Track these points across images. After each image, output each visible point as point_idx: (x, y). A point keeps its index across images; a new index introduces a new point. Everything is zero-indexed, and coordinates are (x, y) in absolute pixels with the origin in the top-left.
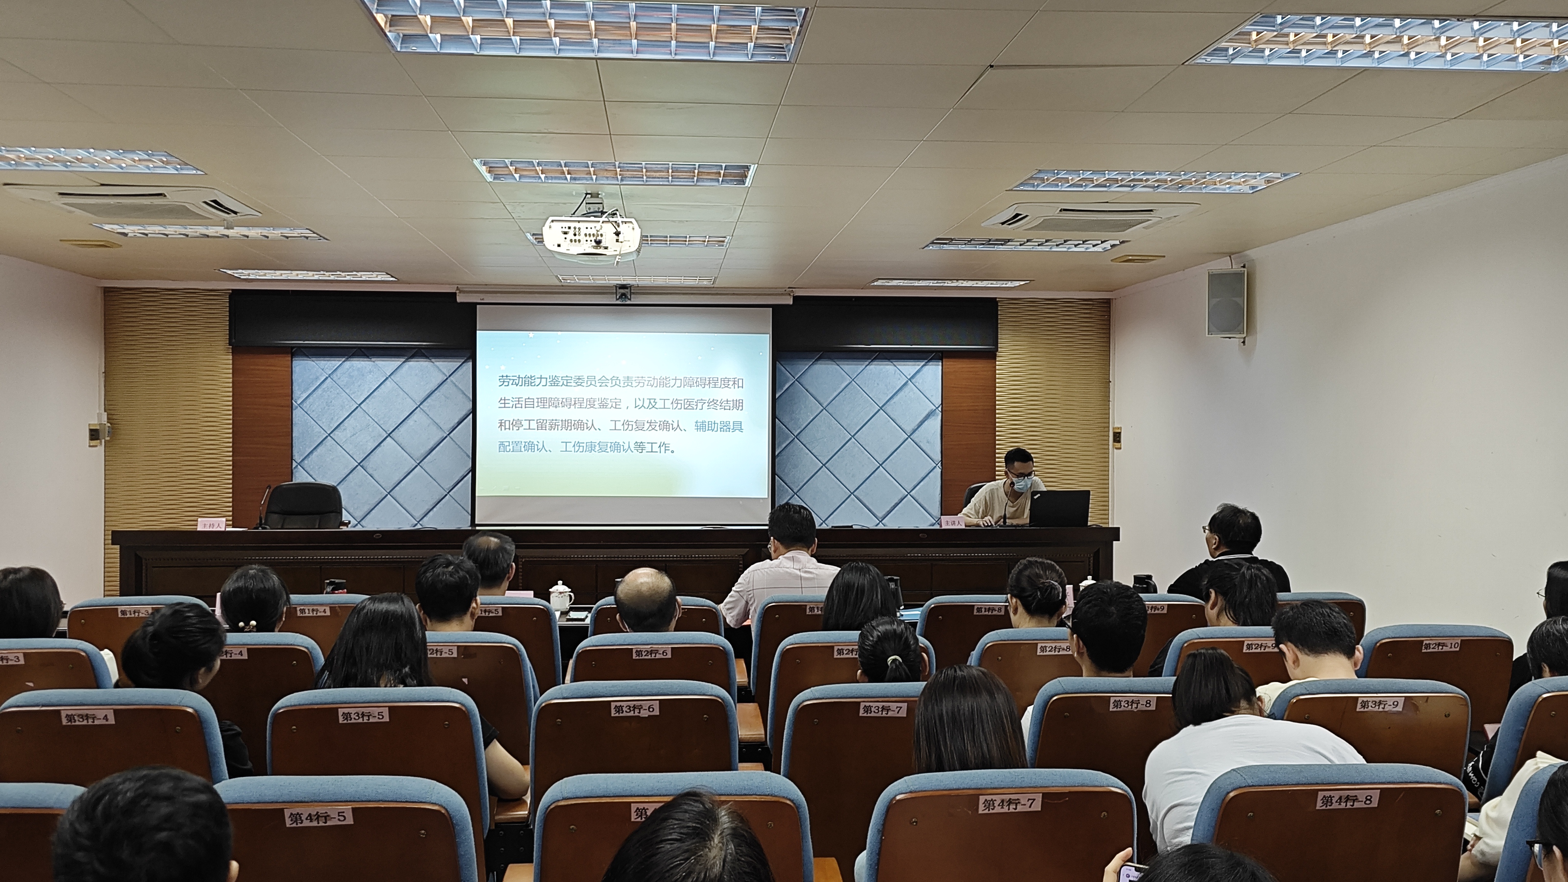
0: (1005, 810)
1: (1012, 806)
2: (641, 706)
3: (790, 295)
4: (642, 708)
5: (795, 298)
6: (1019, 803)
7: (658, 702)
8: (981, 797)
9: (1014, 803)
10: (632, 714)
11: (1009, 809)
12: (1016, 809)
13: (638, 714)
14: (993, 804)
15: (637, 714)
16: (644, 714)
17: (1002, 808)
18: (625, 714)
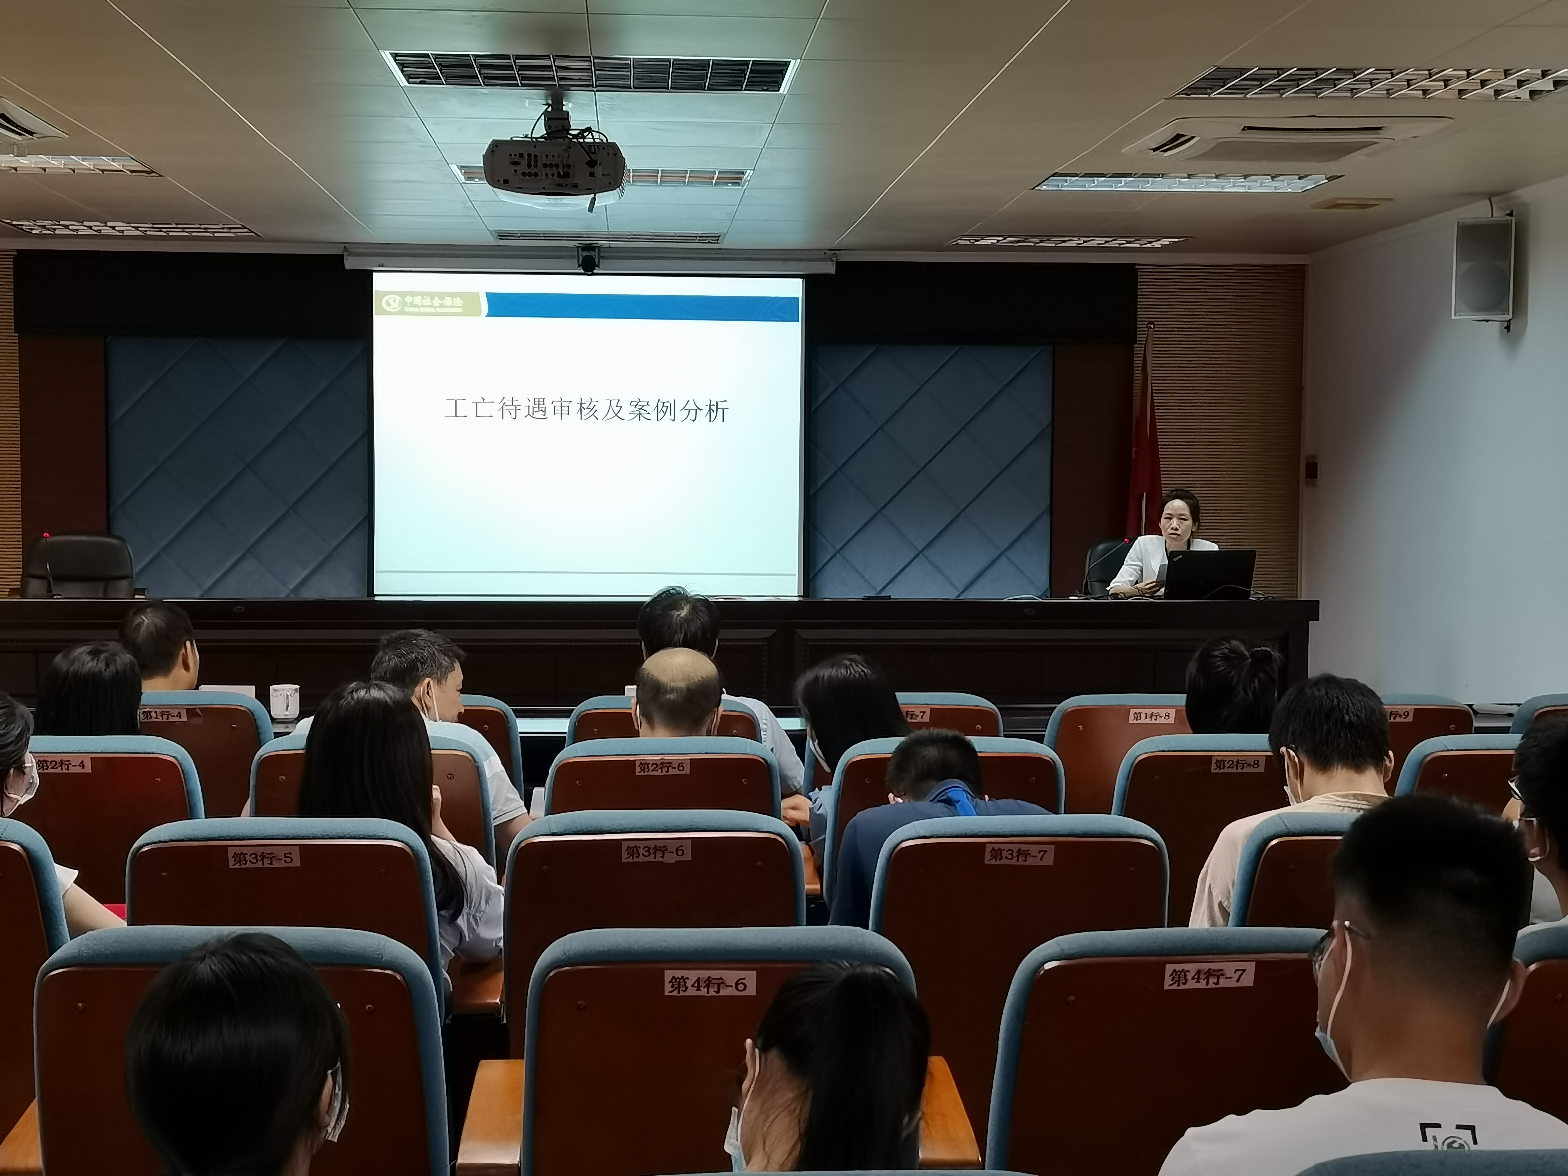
0: (1202, 985)
1: (1212, 980)
2: (665, 846)
3: (832, 260)
4: (666, 850)
5: (840, 265)
6: (1223, 975)
7: (690, 841)
8: (1168, 966)
9: (1215, 975)
10: (651, 858)
11: (1207, 984)
12: (1217, 984)
13: (661, 859)
14: (1185, 976)
15: (659, 859)
16: (670, 858)
17: (1198, 982)
18: (641, 859)
